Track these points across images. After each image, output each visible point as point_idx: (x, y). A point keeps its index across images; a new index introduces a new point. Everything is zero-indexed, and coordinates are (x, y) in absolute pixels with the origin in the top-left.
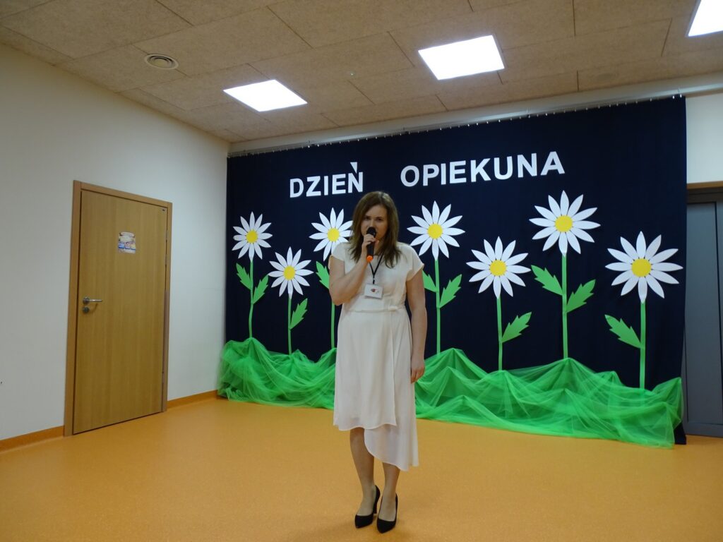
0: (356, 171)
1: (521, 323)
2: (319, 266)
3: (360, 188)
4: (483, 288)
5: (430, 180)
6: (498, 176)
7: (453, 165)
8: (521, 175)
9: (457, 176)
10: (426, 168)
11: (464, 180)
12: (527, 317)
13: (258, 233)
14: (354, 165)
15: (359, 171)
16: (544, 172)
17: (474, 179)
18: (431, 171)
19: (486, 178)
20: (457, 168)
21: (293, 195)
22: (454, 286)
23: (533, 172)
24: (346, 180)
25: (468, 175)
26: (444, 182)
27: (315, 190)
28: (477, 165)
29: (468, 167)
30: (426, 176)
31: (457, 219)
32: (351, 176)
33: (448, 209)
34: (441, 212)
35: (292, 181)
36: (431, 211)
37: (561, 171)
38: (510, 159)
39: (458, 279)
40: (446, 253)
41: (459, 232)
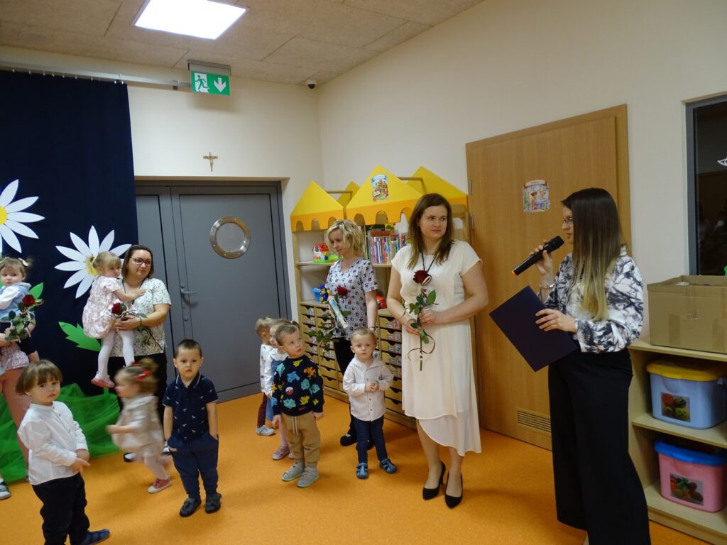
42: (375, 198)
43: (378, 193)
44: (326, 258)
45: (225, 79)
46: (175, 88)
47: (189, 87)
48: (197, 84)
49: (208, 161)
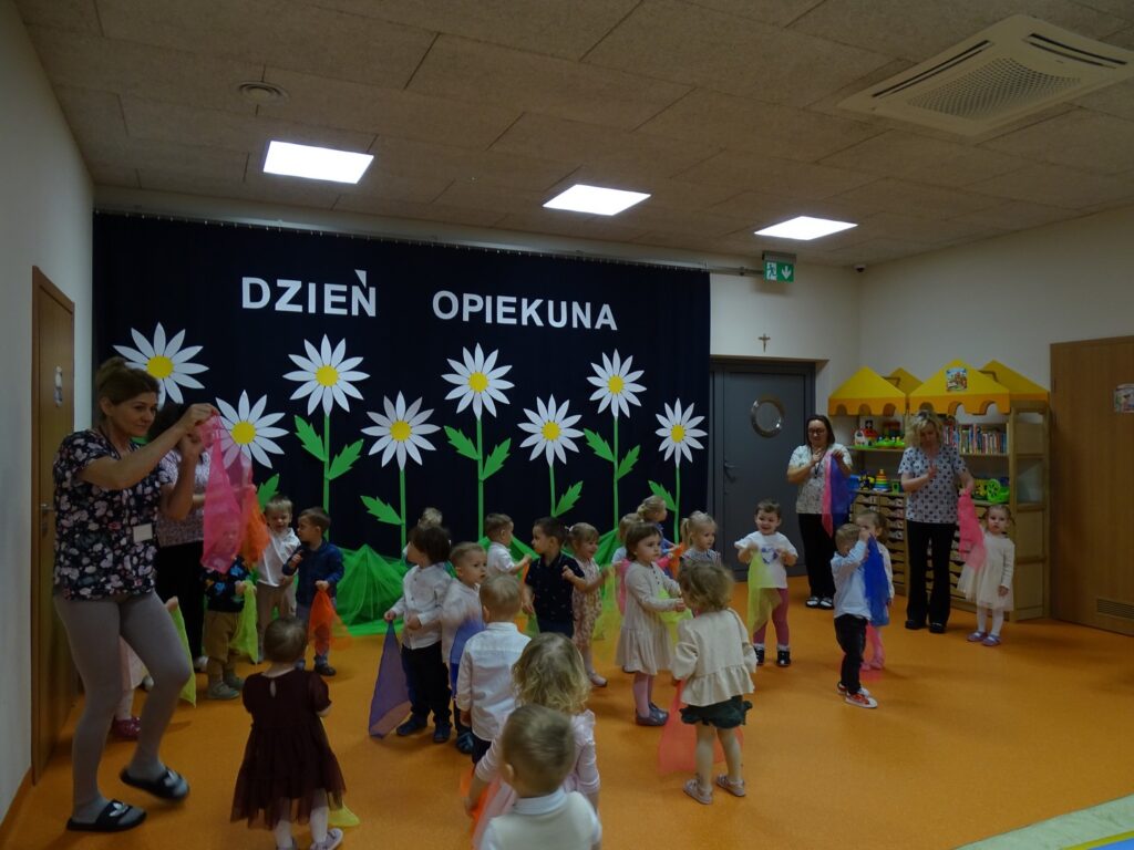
0: (364, 283)
1: (574, 492)
2: (300, 422)
3: (371, 311)
4: (534, 455)
5: (471, 314)
6: (552, 322)
7: (501, 299)
8: (575, 325)
9: (506, 315)
10: (467, 297)
11: (513, 321)
12: (578, 487)
13: (173, 361)
14: (362, 275)
15: (370, 283)
16: (598, 326)
17: (525, 322)
18: (473, 303)
19: (539, 322)
20: (505, 304)
21: (247, 303)
22: (502, 452)
23: (587, 324)
24: (348, 294)
25: (518, 315)
26: (489, 320)
27: (292, 302)
28: (529, 305)
29: (518, 306)
30: (467, 309)
31: (505, 369)
32: (356, 291)
33: (494, 356)
34: (486, 358)
35: (247, 282)
36: (473, 354)
37: (614, 327)
38: (564, 305)
39: (506, 444)
40: (493, 410)
41: (508, 385)
42: (949, 389)
43: (954, 384)
44: (870, 444)
45: (791, 267)
46: (742, 274)
47: (760, 273)
48: (769, 272)
49: (762, 342)
